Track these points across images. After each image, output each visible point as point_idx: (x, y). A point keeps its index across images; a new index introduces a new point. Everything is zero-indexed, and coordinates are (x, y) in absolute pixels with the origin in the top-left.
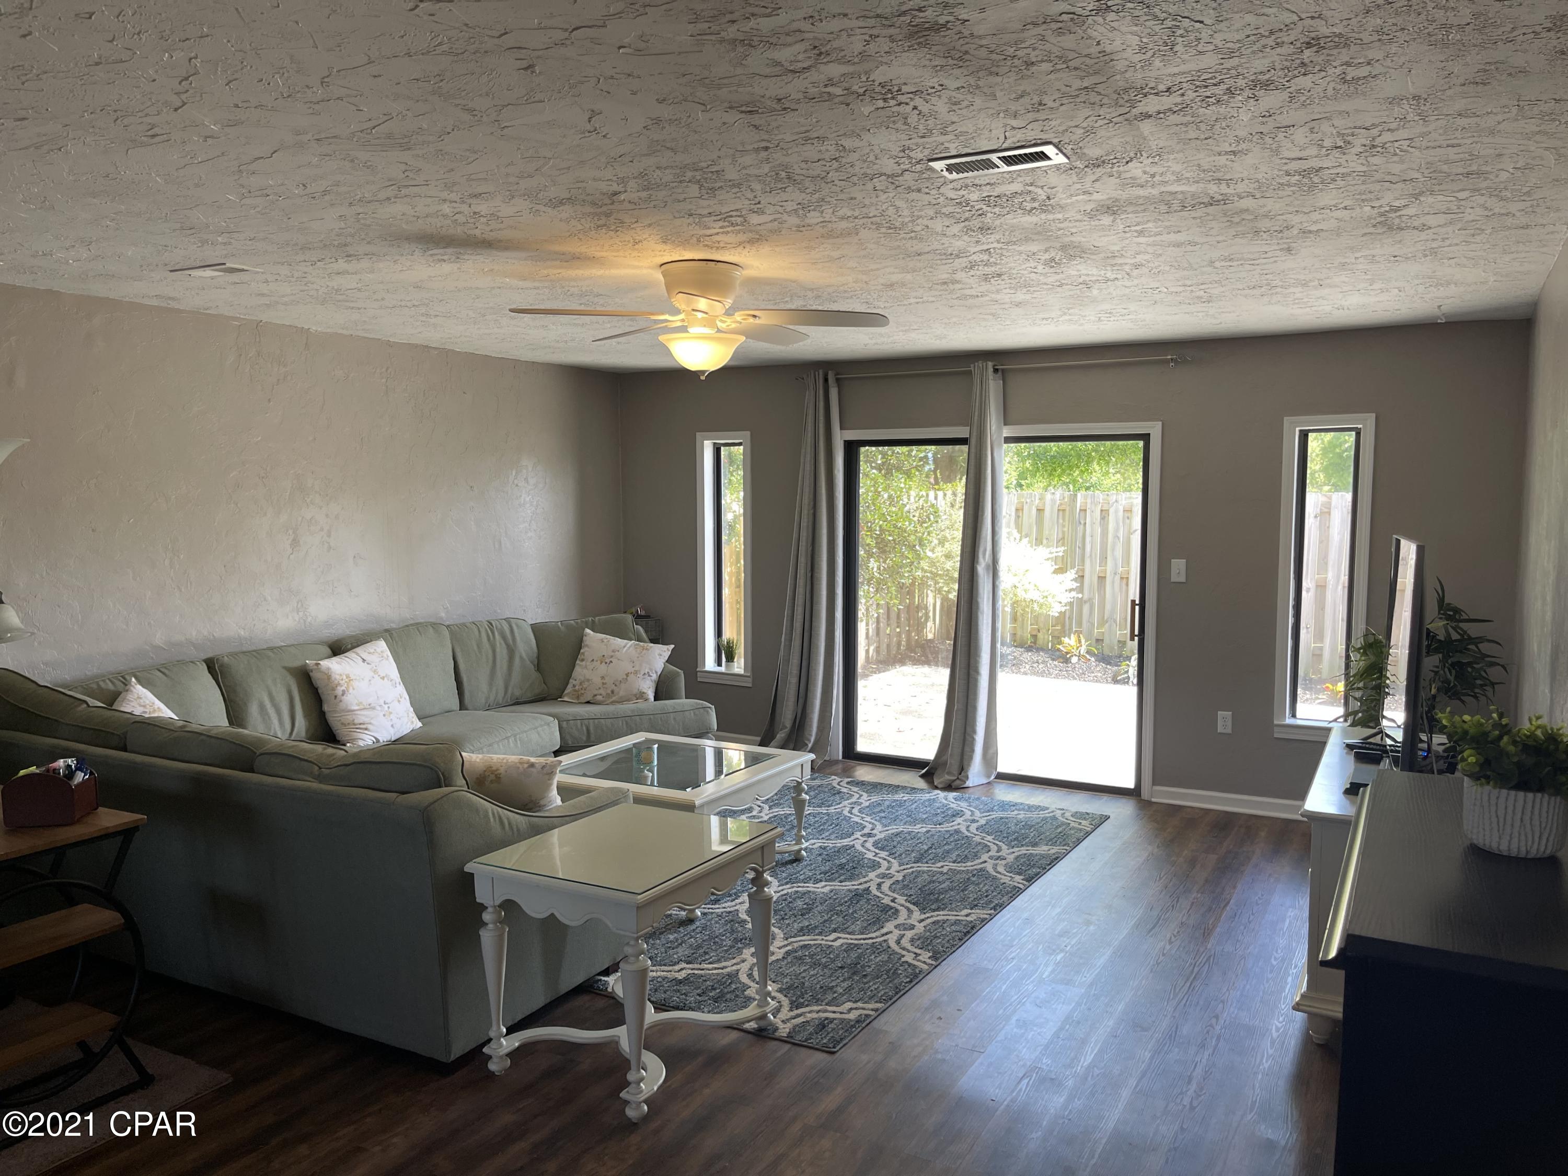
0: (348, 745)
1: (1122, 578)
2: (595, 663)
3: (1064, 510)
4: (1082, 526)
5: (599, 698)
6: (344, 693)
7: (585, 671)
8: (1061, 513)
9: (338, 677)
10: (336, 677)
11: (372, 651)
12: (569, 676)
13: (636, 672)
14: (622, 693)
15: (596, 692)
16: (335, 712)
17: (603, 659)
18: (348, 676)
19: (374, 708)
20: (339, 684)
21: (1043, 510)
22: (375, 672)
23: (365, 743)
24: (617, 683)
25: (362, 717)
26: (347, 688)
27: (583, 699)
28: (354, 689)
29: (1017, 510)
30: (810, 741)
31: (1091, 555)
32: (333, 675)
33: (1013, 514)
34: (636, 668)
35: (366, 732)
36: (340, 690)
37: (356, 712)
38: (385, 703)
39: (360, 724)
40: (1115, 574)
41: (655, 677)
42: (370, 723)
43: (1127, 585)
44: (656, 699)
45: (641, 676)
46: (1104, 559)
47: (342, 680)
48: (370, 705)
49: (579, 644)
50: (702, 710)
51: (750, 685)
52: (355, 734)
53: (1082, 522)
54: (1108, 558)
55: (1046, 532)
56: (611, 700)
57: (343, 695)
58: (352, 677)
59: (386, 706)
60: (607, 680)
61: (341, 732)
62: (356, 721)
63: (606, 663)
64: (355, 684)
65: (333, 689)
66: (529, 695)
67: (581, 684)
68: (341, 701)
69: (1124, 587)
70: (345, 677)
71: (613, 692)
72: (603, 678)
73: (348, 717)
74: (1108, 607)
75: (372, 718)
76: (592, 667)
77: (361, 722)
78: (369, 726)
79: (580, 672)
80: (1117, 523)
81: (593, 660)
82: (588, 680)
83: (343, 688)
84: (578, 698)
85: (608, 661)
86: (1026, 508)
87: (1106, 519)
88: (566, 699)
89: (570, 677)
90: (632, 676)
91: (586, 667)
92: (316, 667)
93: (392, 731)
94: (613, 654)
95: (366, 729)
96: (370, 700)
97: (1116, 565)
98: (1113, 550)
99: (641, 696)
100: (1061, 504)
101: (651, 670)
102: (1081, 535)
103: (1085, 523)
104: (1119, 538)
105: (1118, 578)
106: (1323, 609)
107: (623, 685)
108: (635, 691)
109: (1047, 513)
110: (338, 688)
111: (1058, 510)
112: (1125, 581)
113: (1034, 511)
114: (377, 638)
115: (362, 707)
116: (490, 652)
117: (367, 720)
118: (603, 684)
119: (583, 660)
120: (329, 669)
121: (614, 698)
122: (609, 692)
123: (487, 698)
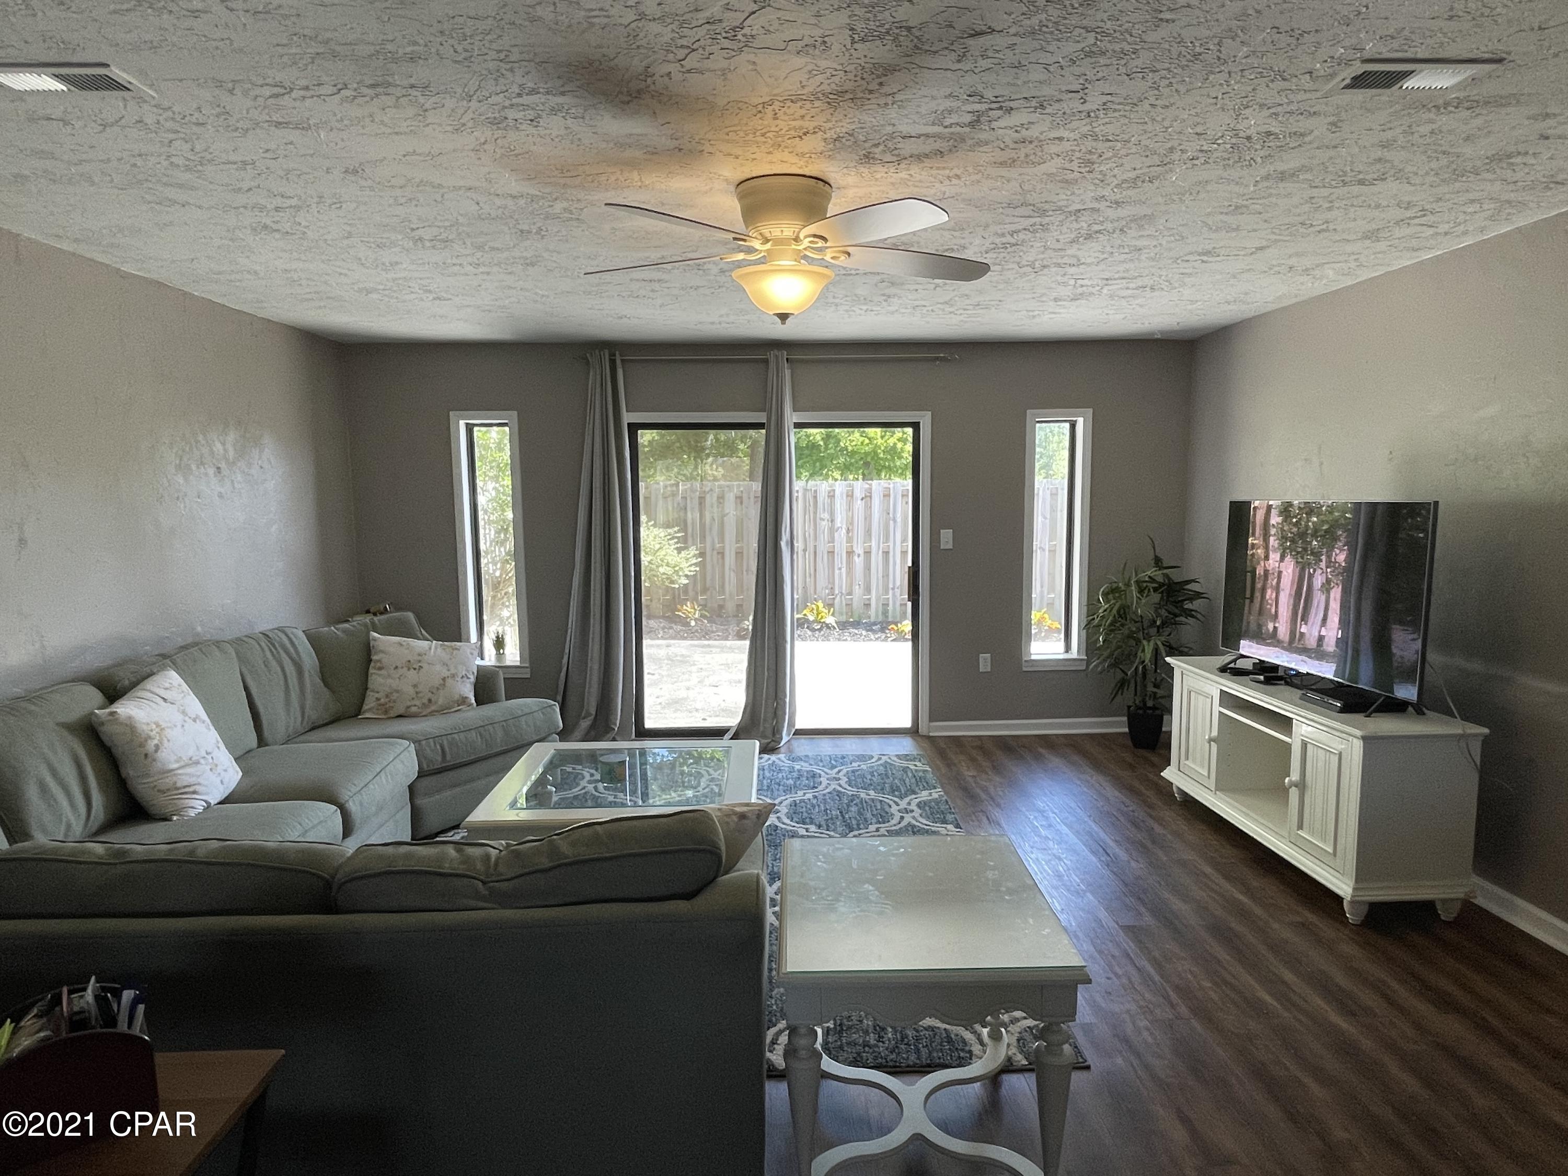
0: (175, 818)
1: (718, 553)
2: (400, 671)
5: (414, 709)
6: (157, 748)
7: (389, 681)
9: (145, 727)
10: (143, 728)
11: (167, 685)
12: (364, 688)
13: (453, 676)
14: (440, 702)
15: (409, 704)
16: (148, 775)
17: (409, 665)
18: (158, 725)
19: (197, 763)
20: (150, 737)
22: (184, 713)
23: (197, 811)
24: (434, 691)
25: (185, 777)
26: (161, 741)
27: (392, 714)
28: (169, 741)
30: (615, 725)
32: (138, 725)
34: (453, 671)
35: (194, 796)
36: (151, 745)
37: (180, 772)
38: (207, 753)
39: (185, 787)
41: (472, 679)
42: (199, 784)
43: (723, 558)
44: (479, 702)
45: (459, 679)
47: (152, 731)
48: (190, 759)
49: (368, 651)
50: (549, 709)
51: (528, 676)
52: (183, 801)
56: (429, 710)
57: (156, 751)
58: (164, 725)
59: (209, 757)
60: (420, 688)
61: (157, 802)
62: (179, 785)
63: (415, 669)
64: (169, 733)
65: (142, 745)
66: (327, 717)
67: (387, 696)
68: (154, 760)
69: (720, 561)
70: (154, 727)
71: (430, 701)
72: (415, 686)
73: (167, 780)
75: (199, 776)
76: (398, 676)
77: (185, 784)
78: (197, 788)
79: (377, 680)
81: (396, 667)
82: (397, 691)
83: (156, 742)
84: (386, 712)
85: (416, 666)
88: (367, 715)
89: (367, 689)
90: (449, 682)
91: (389, 676)
92: (111, 718)
93: (221, 788)
94: (420, 658)
95: (194, 792)
96: (191, 752)
97: (713, 543)
98: (711, 529)
99: (463, 700)
101: (468, 671)
104: (715, 520)
105: (715, 552)
106: (869, 569)
107: (441, 692)
108: (456, 697)
110: (149, 742)
114: (163, 668)
115: (182, 763)
116: (279, 669)
117: (192, 780)
118: (417, 693)
119: (380, 669)
120: (130, 718)
121: (433, 708)
122: (425, 701)
123: (287, 727)
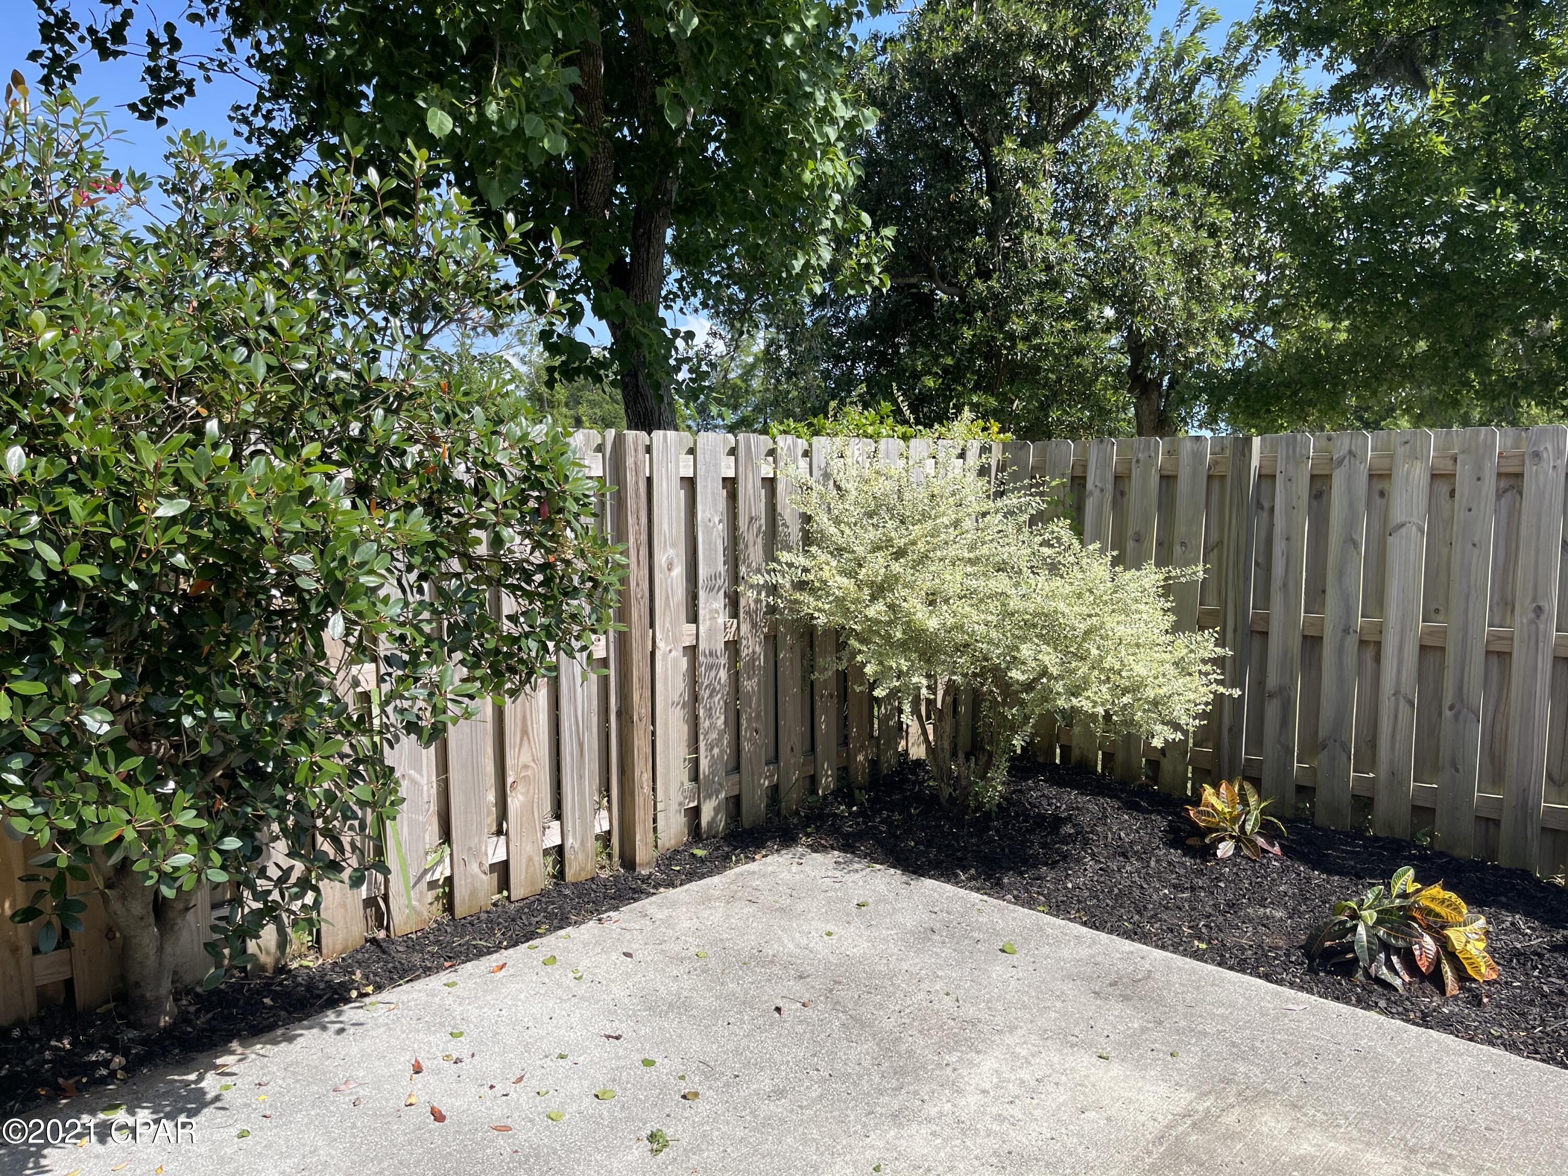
1: (1362, 643)
3: (1223, 477)
4: (1265, 514)
8: (1216, 485)
21: (1175, 477)
29: (1117, 478)
31: (1285, 585)
33: (1110, 487)
40: (1346, 631)
43: (1378, 659)
46: (1317, 594)
53: (1266, 505)
54: (1330, 592)
55: (1181, 529)
69: (1369, 664)
74: (1327, 711)
80: (1351, 505)
86: (1136, 472)
87: (1325, 497)
97: (1348, 611)
100: (1214, 463)
102: (1263, 534)
103: (1272, 509)
104: (1356, 545)
105: (1352, 643)
109: (1183, 485)
111: (1210, 477)
112: (1370, 652)
113: (1154, 480)
